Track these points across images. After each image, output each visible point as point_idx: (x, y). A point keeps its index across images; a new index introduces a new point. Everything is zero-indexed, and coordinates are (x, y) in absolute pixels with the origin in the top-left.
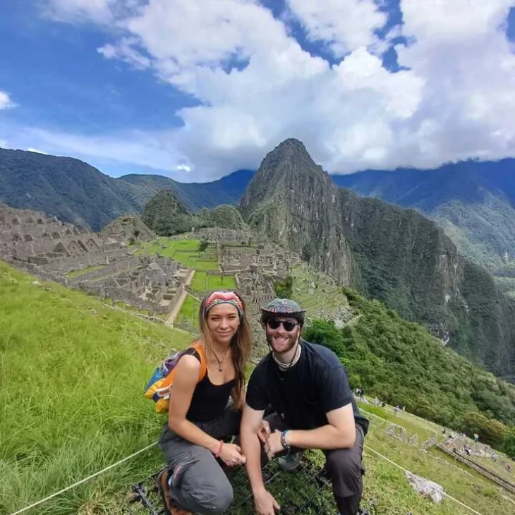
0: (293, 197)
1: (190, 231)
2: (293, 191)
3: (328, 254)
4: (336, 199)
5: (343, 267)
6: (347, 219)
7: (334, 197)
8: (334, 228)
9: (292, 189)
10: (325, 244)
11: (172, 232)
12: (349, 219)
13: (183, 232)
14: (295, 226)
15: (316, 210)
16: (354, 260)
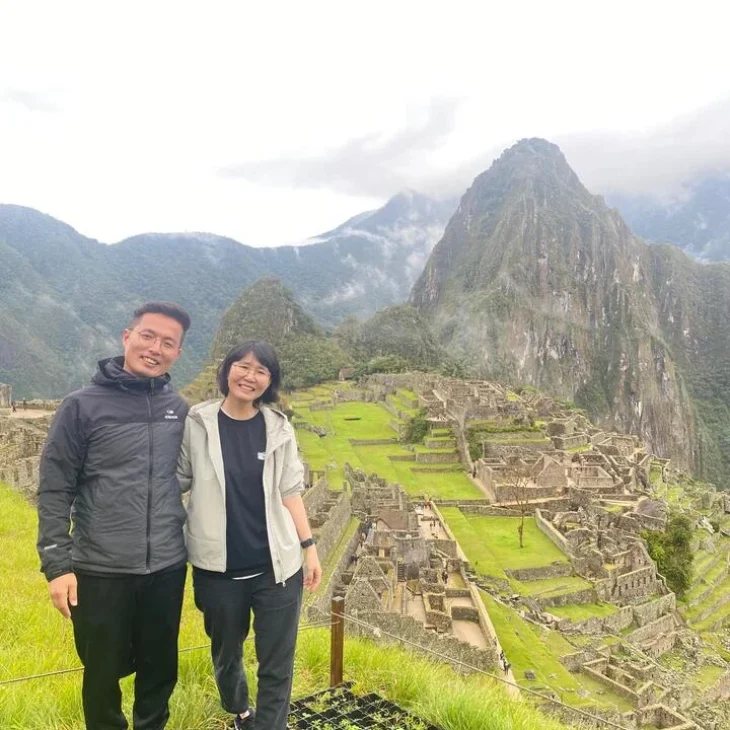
0: (543, 276)
1: (337, 378)
2: (542, 261)
3: (639, 409)
4: (641, 272)
5: (674, 439)
6: (672, 319)
7: (636, 266)
8: (649, 345)
9: (541, 256)
10: (627, 384)
11: (295, 382)
12: (678, 318)
13: (320, 382)
14: (553, 344)
15: (599, 302)
16: (700, 421)
